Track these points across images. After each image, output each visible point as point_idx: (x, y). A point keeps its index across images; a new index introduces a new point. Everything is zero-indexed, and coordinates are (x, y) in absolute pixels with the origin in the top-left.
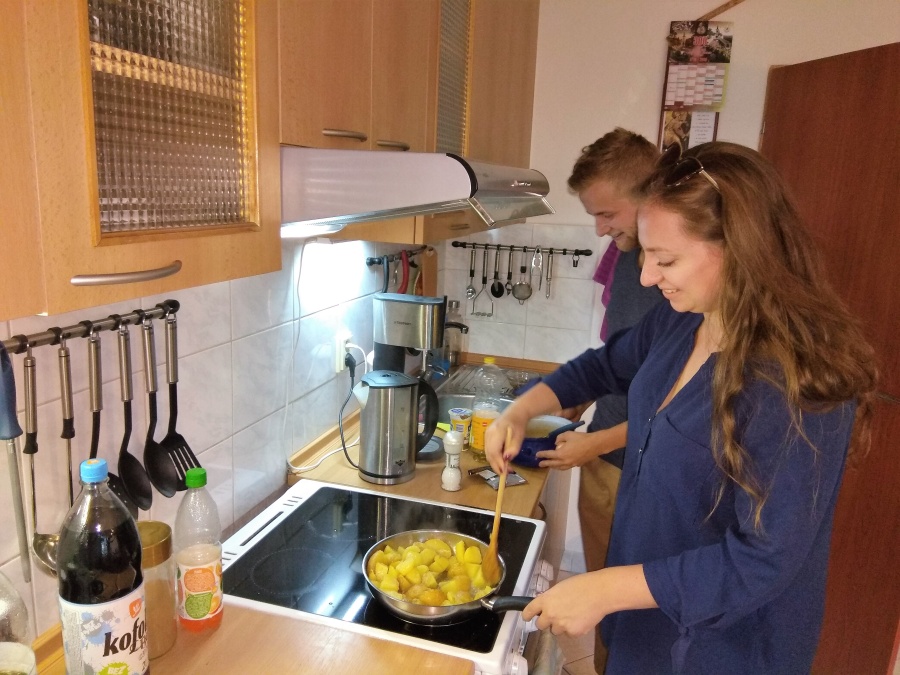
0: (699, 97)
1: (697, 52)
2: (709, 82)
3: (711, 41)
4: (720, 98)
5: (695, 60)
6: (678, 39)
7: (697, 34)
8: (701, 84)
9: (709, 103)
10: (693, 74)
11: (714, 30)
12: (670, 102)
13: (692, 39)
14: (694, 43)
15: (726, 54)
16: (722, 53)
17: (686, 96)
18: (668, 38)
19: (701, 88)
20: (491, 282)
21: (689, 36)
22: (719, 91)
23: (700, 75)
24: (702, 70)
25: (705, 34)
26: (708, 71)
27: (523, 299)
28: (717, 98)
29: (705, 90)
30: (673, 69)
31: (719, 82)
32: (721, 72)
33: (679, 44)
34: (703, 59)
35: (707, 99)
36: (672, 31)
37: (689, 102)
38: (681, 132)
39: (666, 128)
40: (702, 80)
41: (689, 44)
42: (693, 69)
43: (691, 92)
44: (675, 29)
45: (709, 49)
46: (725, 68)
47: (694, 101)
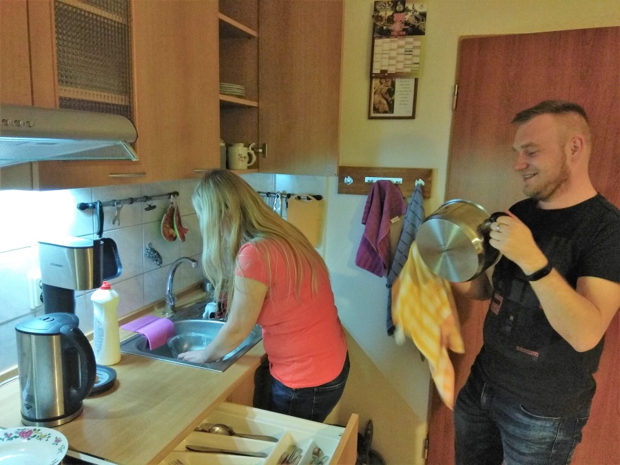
0: (400, 66)
1: (397, 27)
2: (409, 52)
3: (408, 17)
4: (417, 66)
5: (395, 34)
7: (396, 12)
8: (402, 54)
9: (408, 70)
10: (394, 45)
11: (410, 7)
12: (376, 71)
13: (392, 16)
14: (395, 19)
15: (421, 27)
16: (418, 26)
17: (389, 65)
18: (373, 16)
19: (401, 58)
21: (390, 13)
22: (416, 60)
23: (400, 47)
24: (402, 42)
25: (403, 11)
26: (407, 43)
28: (415, 66)
29: (405, 59)
30: (377, 42)
31: (416, 52)
32: (418, 43)
33: (382, 20)
34: (402, 33)
35: (408, 67)
36: (376, 10)
37: (392, 70)
38: (387, 96)
39: (375, 93)
40: (402, 51)
41: (390, 20)
42: (394, 41)
43: (393, 62)
44: (378, 7)
45: (406, 23)
46: (420, 40)
47: (396, 69)
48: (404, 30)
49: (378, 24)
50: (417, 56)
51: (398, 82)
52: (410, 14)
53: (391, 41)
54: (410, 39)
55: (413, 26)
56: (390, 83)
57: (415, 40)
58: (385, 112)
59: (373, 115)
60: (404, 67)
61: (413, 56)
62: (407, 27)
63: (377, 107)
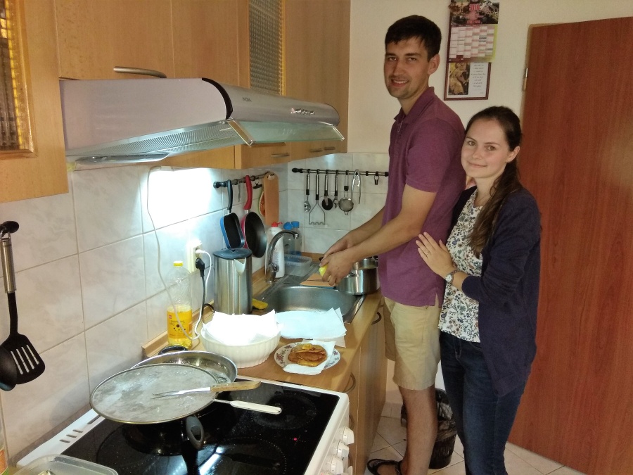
0: (475, 51)
1: (472, 16)
2: (482, 39)
3: (483, 7)
5: (471, 22)
6: (457, 7)
7: (472, 3)
8: (476, 41)
9: (482, 55)
10: (470, 33)
12: (453, 56)
13: (468, 6)
14: (470, 9)
15: (494, 17)
17: (465, 51)
18: (450, 7)
19: (476, 44)
20: (322, 198)
21: (466, 4)
22: (490, 46)
23: (474, 34)
24: (477, 30)
25: (478, 2)
26: (481, 31)
27: (347, 210)
28: (489, 51)
29: (480, 45)
30: (454, 30)
31: (490, 39)
32: (491, 31)
33: (458, 10)
34: (477, 22)
36: (452, 1)
37: (467, 55)
38: (462, 79)
39: (451, 76)
40: (477, 38)
41: (466, 10)
42: (470, 29)
43: (468, 48)
45: (481, 13)
46: (494, 28)
47: (472, 54)
48: (479, 19)
49: (455, 13)
50: (491, 42)
51: (472, 66)
52: (484, 4)
54: (484, 27)
55: (487, 16)
56: (465, 67)
57: (489, 28)
58: (460, 94)
59: (448, 96)
60: (479, 52)
61: (487, 43)
62: (482, 16)
63: (452, 89)
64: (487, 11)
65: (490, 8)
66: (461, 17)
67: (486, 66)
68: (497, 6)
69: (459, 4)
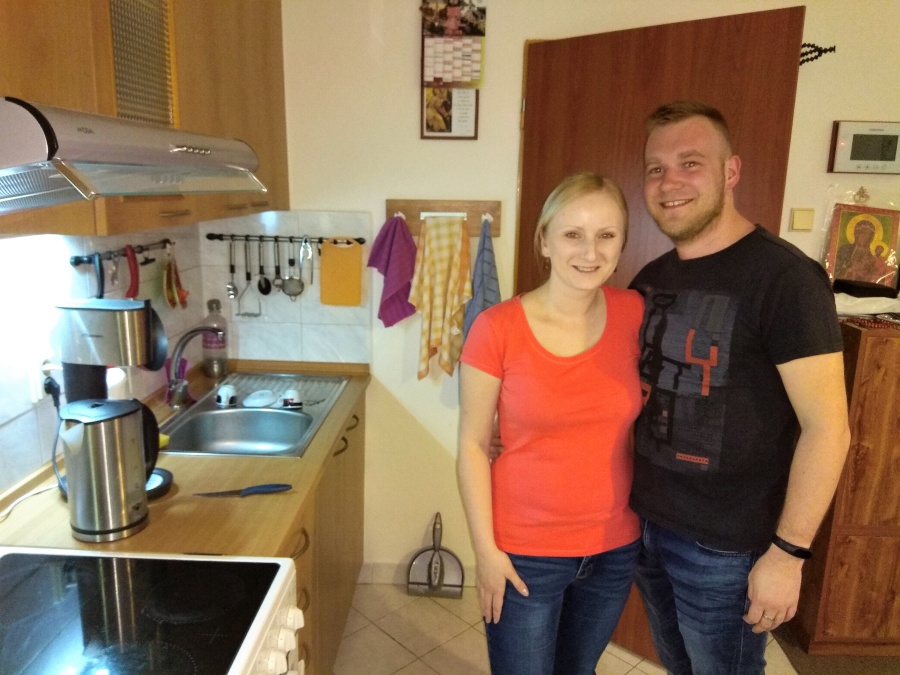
0: (458, 73)
1: (451, 24)
2: (466, 56)
4: (478, 74)
6: (431, 10)
8: (459, 59)
9: (467, 79)
10: (449, 47)
12: (429, 78)
13: (445, 10)
15: (480, 27)
16: (477, 25)
18: (421, 9)
19: (458, 63)
20: (256, 279)
22: (477, 67)
23: (456, 49)
24: (458, 44)
26: (464, 45)
27: (295, 294)
28: (475, 74)
29: (463, 65)
30: (429, 41)
31: (476, 57)
32: (477, 46)
33: (432, 14)
34: (458, 32)
35: (466, 76)
36: (424, 1)
37: (448, 78)
38: (443, 111)
39: (428, 106)
40: (459, 54)
42: (450, 42)
43: (449, 68)
46: (481, 42)
47: (453, 77)
48: (460, 28)
49: (428, 18)
50: (477, 62)
51: (455, 93)
52: (466, 9)
53: (445, 42)
54: (468, 40)
55: (471, 25)
56: (445, 94)
57: (474, 42)
58: (441, 131)
59: (426, 134)
60: (463, 75)
61: (473, 62)
62: (464, 25)
63: (431, 124)
64: (470, 18)
65: (474, 14)
66: (437, 24)
67: (472, 93)
68: (483, 11)
69: (432, 6)
